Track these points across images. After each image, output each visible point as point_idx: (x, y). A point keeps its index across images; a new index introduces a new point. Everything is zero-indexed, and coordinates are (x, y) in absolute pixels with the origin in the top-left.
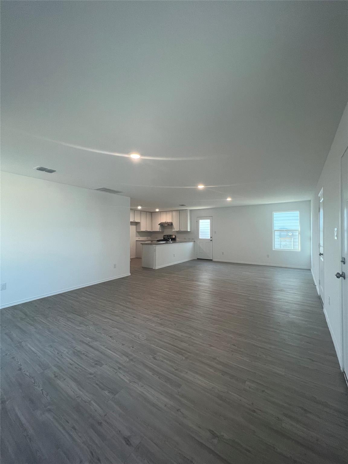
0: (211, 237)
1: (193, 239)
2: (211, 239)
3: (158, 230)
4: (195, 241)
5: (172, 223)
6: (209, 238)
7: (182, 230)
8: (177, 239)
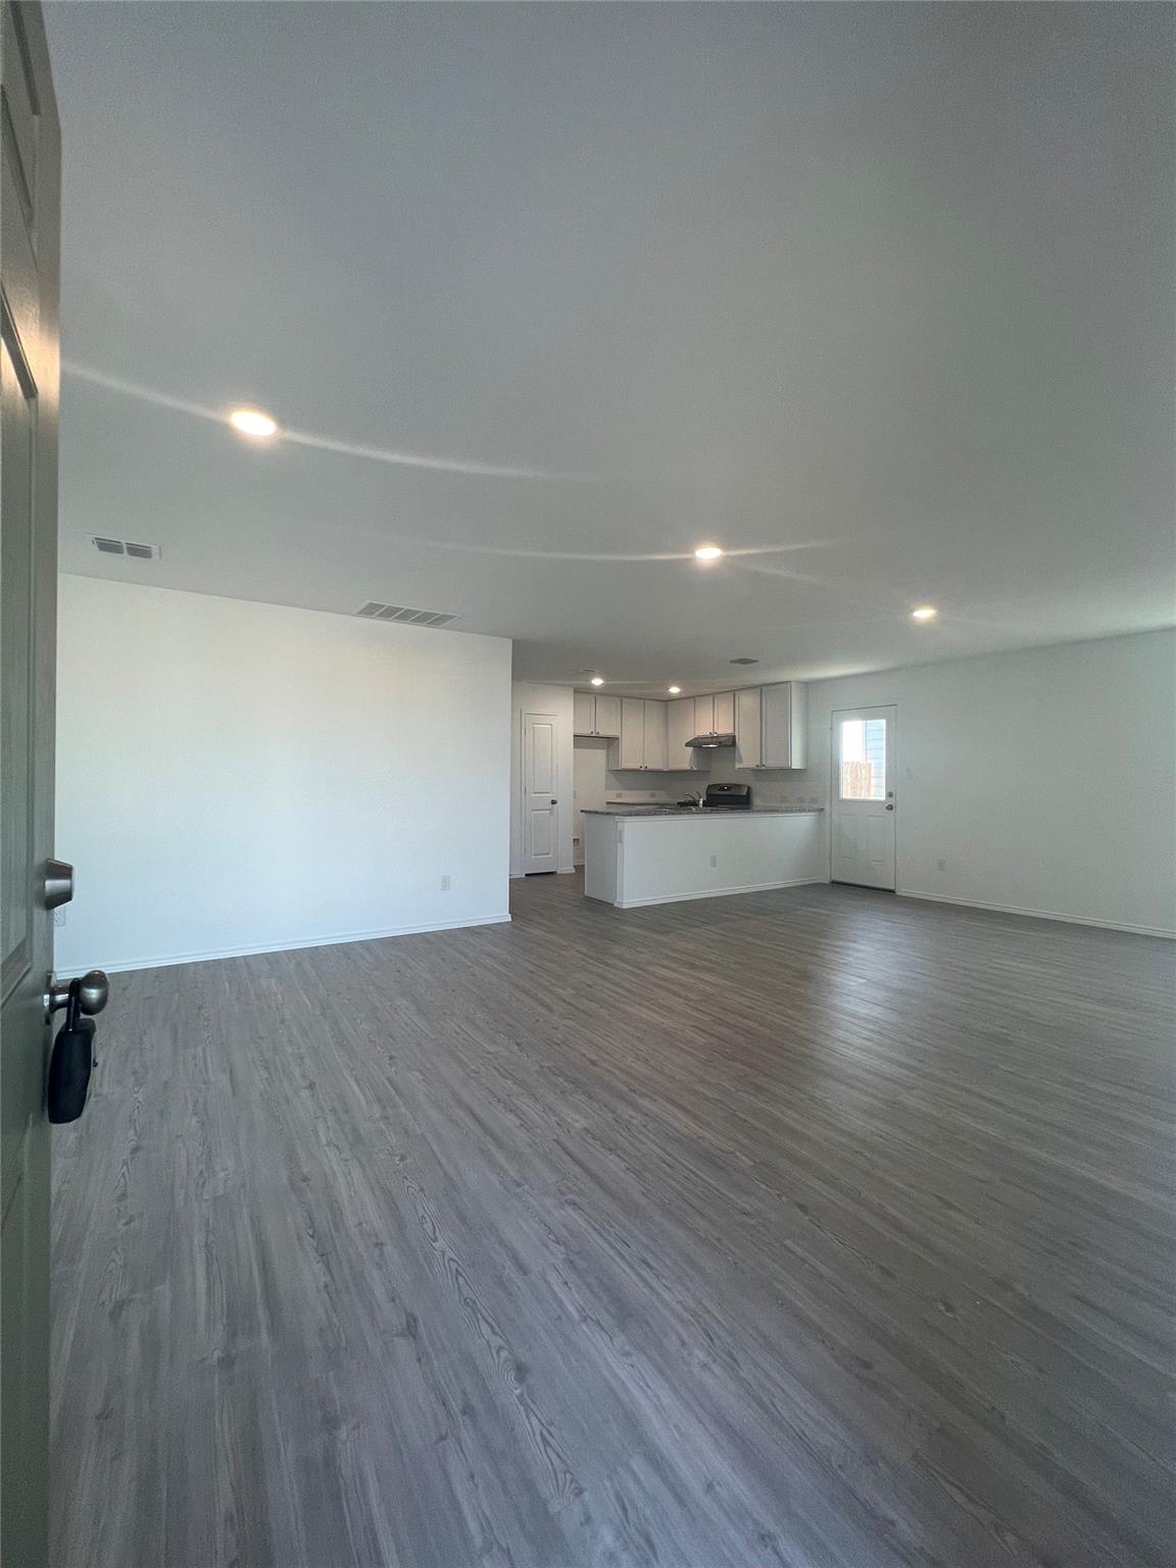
0: (890, 795)
1: (814, 801)
2: (891, 801)
3: (686, 766)
4: (822, 810)
5: (734, 737)
6: (882, 797)
7: (771, 763)
8: (757, 801)
